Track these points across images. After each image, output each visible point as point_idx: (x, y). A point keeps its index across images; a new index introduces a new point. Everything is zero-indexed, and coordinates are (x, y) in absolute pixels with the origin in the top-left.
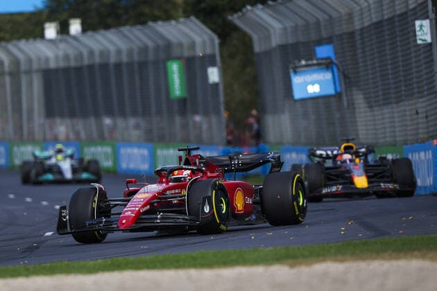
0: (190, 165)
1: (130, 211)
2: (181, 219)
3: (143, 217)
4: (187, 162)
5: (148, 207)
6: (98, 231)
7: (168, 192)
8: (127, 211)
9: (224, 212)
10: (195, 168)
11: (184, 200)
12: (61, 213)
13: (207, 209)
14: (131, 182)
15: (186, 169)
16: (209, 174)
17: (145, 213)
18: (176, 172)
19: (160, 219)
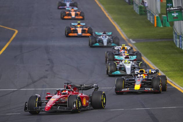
0: (68, 89)
1: (49, 105)
2: (65, 109)
3: (53, 107)
4: (67, 88)
5: (55, 103)
6: (38, 111)
7: (61, 98)
8: (48, 105)
9: (80, 106)
10: (70, 90)
11: (67, 102)
12: (26, 104)
13: (75, 106)
14: (48, 94)
15: (67, 90)
16: (74, 92)
17: (54, 106)
18: (64, 91)
19: (59, 108)
